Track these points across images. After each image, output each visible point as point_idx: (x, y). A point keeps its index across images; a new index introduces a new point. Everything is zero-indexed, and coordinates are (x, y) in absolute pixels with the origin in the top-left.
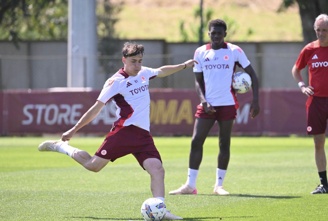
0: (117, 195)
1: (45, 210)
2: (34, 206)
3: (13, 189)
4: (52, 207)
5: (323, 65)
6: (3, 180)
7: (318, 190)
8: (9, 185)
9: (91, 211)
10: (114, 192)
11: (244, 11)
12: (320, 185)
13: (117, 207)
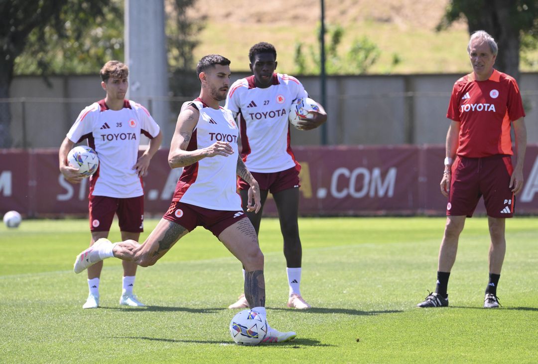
0: (202, 305)
1: (96, 330)
2: (79, 323)
3: (46, 297)
4: (106, 325)
5: (476, 108)
6: (32, 285)
7: (429, 300)
8: (40, 292)
9: (164, 330)
10: (198, 301)
11: (386, 27)
12: (432, 293)
13: (202, 324)
